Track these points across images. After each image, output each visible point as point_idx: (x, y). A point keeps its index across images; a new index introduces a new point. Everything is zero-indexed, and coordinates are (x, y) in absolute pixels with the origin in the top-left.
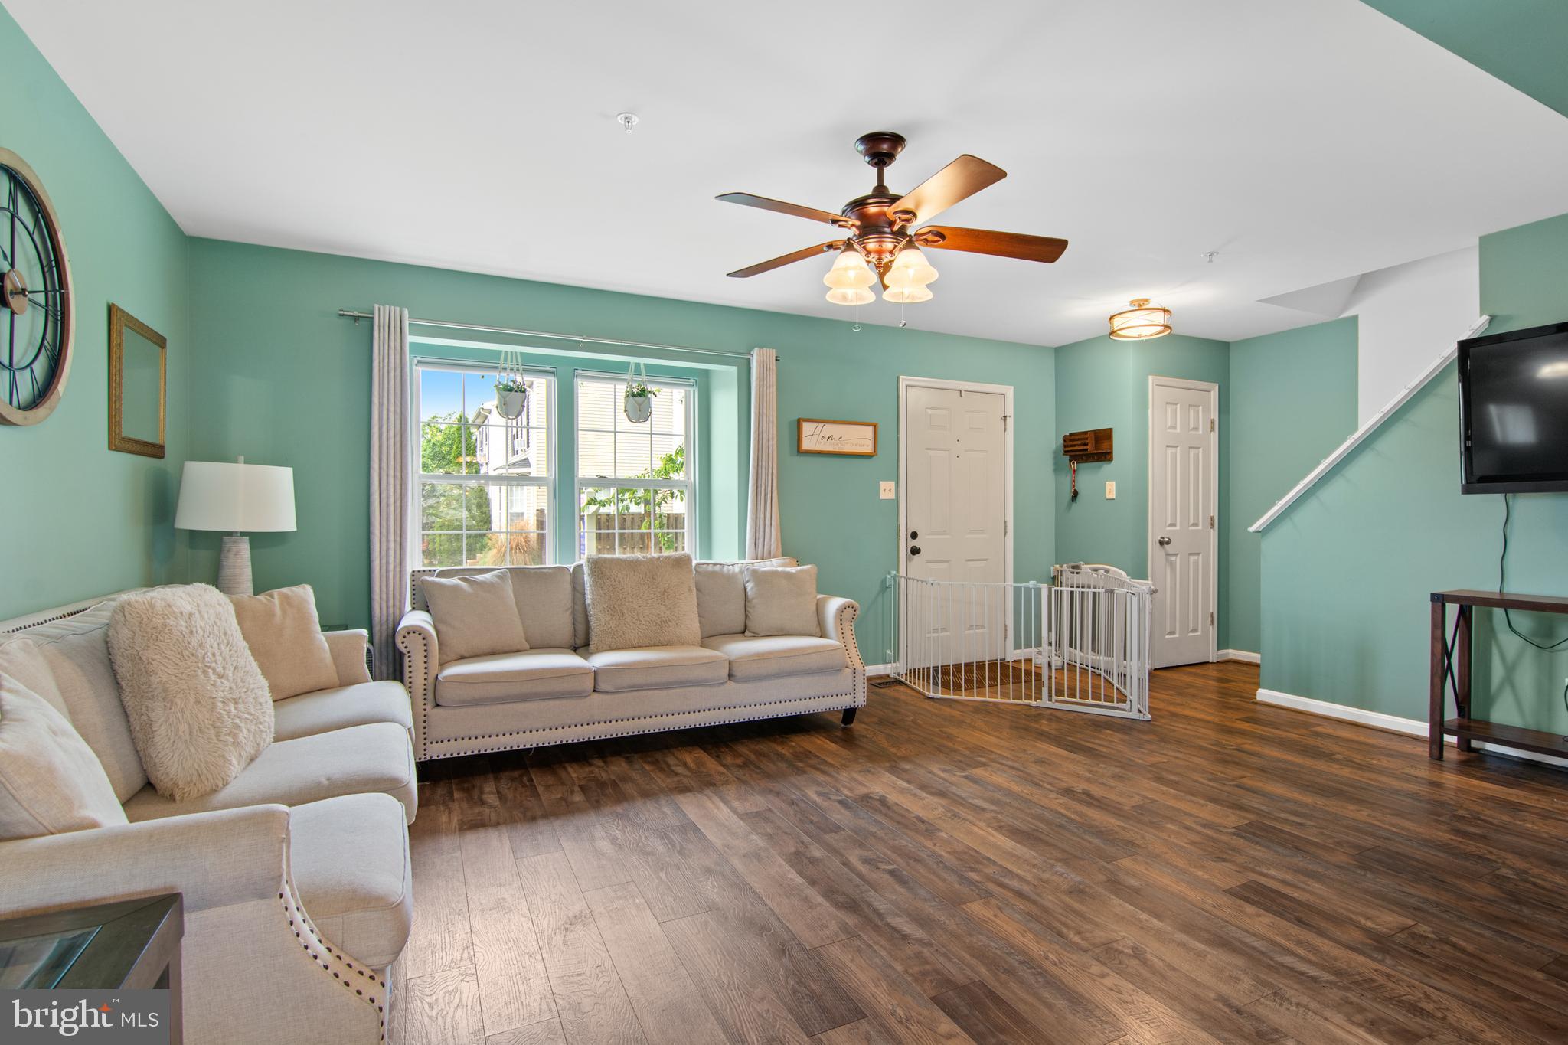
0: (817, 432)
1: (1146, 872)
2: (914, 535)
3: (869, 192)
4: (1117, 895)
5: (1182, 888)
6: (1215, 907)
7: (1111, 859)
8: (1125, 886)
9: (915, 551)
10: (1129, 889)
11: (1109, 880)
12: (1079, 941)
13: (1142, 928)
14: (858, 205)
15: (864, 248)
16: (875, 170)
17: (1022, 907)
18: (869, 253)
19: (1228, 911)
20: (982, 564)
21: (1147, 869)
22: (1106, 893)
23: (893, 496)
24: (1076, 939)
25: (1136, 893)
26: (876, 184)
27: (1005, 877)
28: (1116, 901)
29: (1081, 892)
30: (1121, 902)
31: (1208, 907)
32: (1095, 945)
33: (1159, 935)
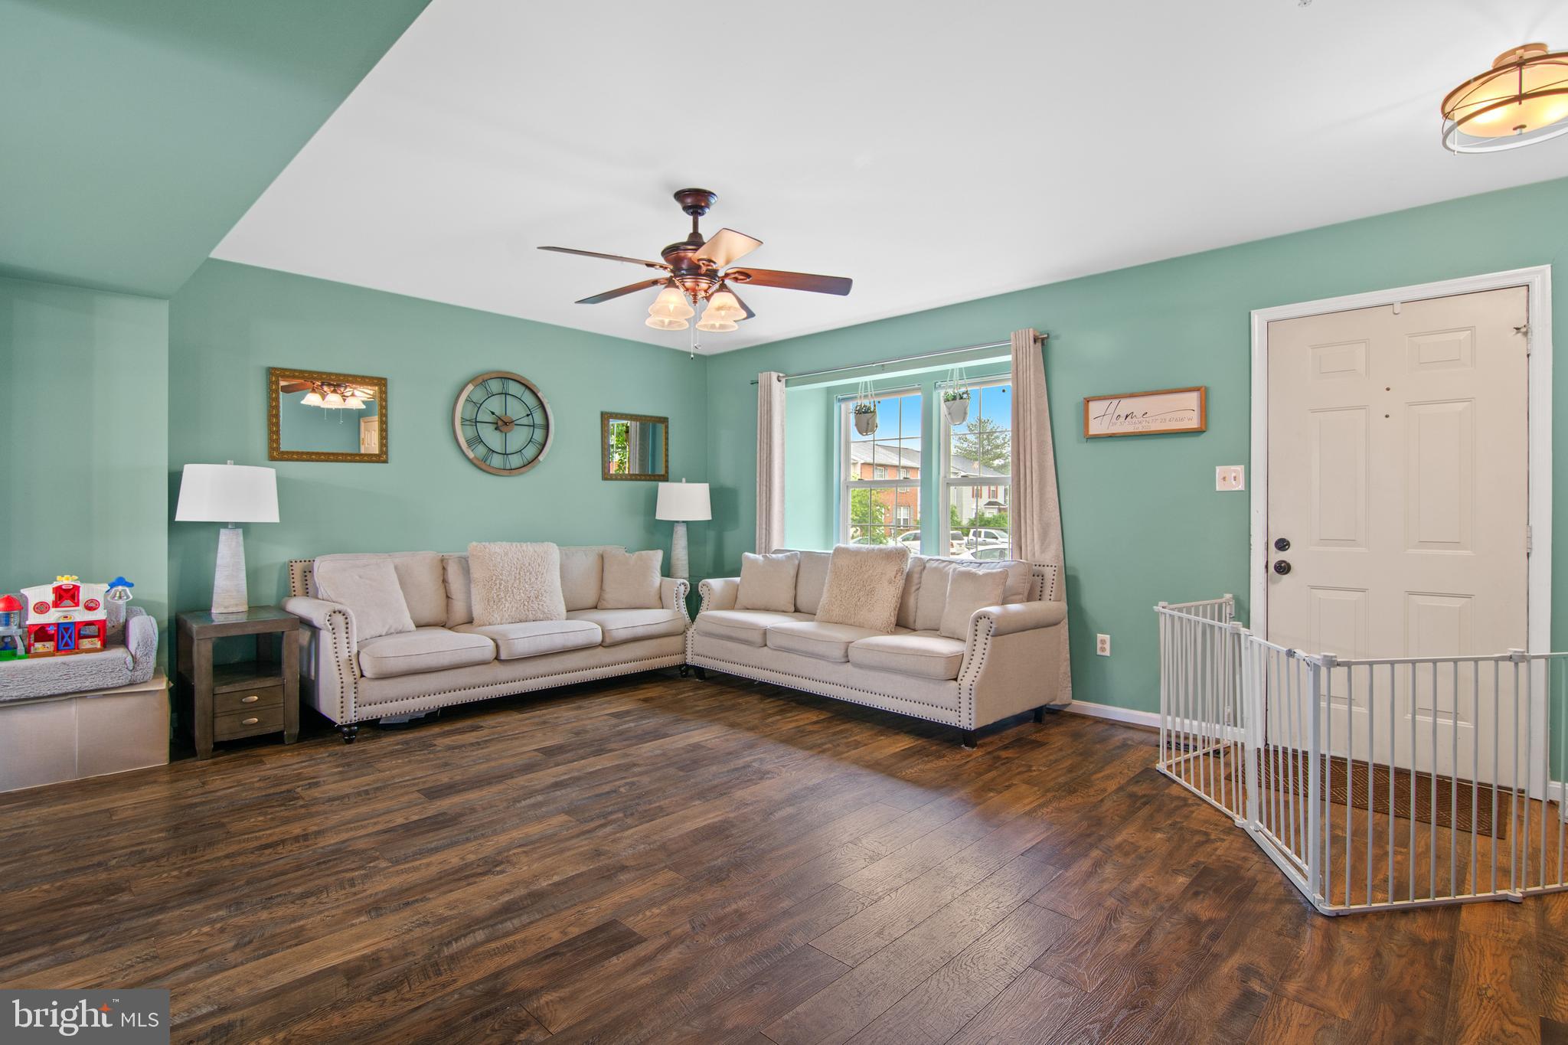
0: (1111, 410)
2: (1282, 545)
3: (685, 239)
9: (1283, 568)
14: (672, 253)
15: (683, 285)
16: (691, 218)
18: (687, 290)
20: (1457, 603)
23: (1241, 487)
26: (691, 231)
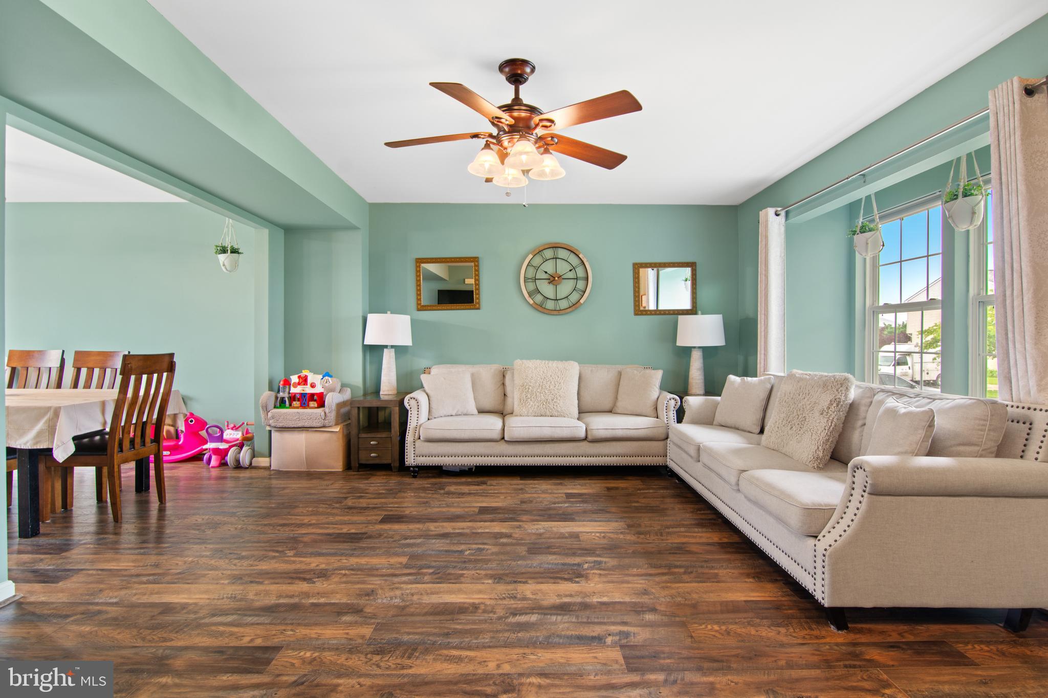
1: (347, 631)
4: (347, 604)
5: (313, 632)
6: (284, 630)
7: (379, 628)
8: (349, 613)
10: (344, 612)
11: (361, 611)
12: (341, 572)
13: (318, 594)
17: (384, 571)
19: (274, 632)
21: (347, 634)
22: (355, 602)
24: (343, 572)
25: (338, 612)
27: (415, 579)
28: (344, 600)
29: (368, 595)
30: (342, 601)
31: (289, 627)
32: (333, 574)
33: (307, 595)
